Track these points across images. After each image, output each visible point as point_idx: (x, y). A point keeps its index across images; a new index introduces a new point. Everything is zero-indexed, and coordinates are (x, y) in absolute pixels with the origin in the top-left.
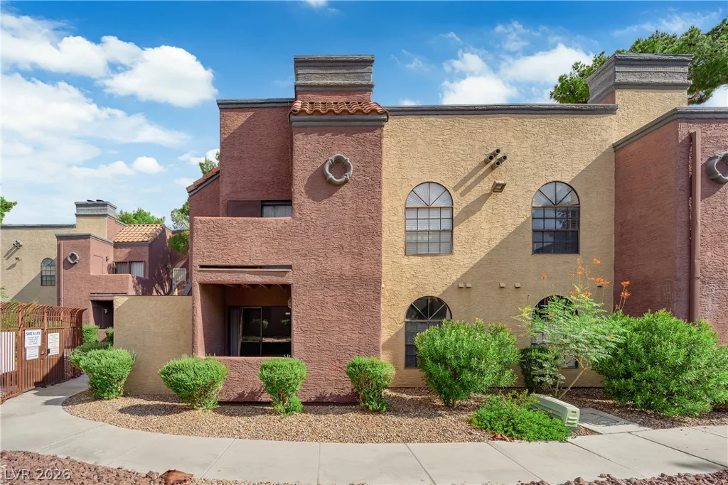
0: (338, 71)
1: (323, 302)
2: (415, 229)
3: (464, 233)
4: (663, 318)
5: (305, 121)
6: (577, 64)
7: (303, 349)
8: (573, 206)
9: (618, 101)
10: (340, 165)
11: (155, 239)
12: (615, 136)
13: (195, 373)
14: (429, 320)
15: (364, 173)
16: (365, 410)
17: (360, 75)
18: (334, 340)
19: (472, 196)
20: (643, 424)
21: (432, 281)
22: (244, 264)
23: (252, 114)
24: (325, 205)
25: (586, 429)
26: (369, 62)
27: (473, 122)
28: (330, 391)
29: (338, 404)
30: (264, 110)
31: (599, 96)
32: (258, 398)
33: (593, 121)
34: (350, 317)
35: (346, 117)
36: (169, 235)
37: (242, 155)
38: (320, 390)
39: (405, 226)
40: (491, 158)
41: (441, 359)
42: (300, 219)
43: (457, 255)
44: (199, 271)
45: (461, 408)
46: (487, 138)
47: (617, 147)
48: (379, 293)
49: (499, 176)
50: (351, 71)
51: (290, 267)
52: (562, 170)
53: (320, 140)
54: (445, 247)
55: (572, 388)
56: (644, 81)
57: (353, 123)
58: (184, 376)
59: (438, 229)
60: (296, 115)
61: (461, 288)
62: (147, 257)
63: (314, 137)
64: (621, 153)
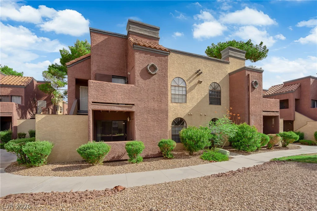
0: (146, 30)
1: (147, 119)
2: (174, 93)
3: (190, 96)
4: (245, 125)
5: (139, 48)
6: (213, 44)
7: (139, 137)
8: (219, 91)
9: (230, 61)
10: (153, 67)
11: (28, 85)
12: (229, 71)
13: (98, 149)
14: (179, 126)
15: (161, 72)
16: (167, 158)
17: (154, 34)
18: (151, 134)
19: (192, 84)
20: (243, 154)
21: (180, 112)
22: (114, 102)
23: (107, 37)
24: (147, 81)
25: (231, 157)
26: (158, 30)
27: (192, 59)
28: (150, 153)
29: (154, 158)
30: (112, 37)
31: (225, 58)
32: (121, 158)
33: (224, 65)
34: (157, 125)
35: (155, 50)
36: (35, 83)
37: (102, 54)
38: (146, 153)
39: (171, 92)
40: (198, 72)
41: (191, 138)
42: (138, 86)
43: (188, 104)
44: (92, 104)
45: (195, 155)
46: (196, 65)
47: (230, 74)
48: (167, 116)
49: (200, 78)
50: (151, 31)
51: (133, 105)
52: (216, 79)
53: (145, 56)
54: (184, 100)
55: (224, 146)
56: (236, 56)
57: (157, 53)
58: (94, 150)
59: (182, 94)
60: (136, 45)
61: (189, 115)
62: (24, 94)
63: (143, 55)
64: (231, 76)
